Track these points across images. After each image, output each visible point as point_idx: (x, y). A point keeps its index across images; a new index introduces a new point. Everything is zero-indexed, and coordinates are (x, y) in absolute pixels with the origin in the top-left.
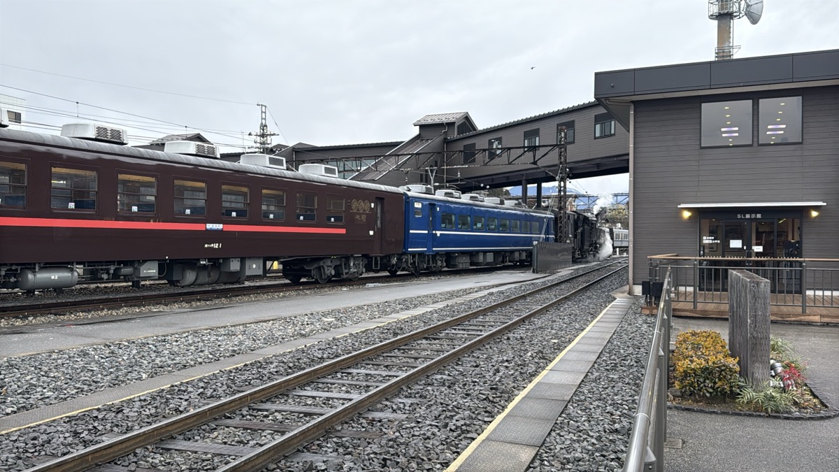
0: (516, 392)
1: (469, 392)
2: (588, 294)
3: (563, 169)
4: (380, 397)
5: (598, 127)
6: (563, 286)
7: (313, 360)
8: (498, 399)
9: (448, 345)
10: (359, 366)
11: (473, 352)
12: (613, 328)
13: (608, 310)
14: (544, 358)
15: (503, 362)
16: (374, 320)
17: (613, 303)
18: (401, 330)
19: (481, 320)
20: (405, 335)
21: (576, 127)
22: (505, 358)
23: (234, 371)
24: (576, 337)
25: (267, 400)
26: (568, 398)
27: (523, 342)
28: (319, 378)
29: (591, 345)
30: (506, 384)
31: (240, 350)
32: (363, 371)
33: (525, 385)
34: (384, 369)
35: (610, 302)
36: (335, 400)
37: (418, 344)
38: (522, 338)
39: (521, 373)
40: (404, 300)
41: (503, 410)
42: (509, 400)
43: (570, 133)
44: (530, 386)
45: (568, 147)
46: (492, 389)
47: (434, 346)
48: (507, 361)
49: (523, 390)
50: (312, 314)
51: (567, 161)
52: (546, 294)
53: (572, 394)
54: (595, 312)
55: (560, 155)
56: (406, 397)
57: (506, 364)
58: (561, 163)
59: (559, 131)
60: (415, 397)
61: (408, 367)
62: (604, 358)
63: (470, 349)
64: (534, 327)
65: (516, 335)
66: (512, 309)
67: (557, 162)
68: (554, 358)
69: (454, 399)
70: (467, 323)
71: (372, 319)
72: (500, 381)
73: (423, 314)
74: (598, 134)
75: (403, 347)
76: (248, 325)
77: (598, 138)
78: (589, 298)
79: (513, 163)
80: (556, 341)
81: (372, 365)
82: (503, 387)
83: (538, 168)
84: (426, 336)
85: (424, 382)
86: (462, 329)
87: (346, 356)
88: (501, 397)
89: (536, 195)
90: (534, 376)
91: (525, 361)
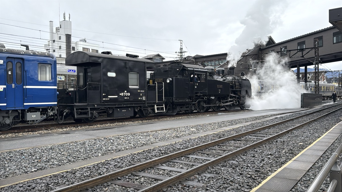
0: (270, 173)
1: (242, 173)
2: (327, 118)
3: (317, 59)
4: (195, 172)
5: (335, 38)
6: (315, 114)
7: (174, 150)
8: (257, 177)
9: (244, 144)
10: (195, 154)
11: (255, 148)
12: (337, 136)
13: (336, 127)
14: (292, 153)
15: (268, 155)
16: (214, 130)
17: (340, 123)
18: (224, 135)
19: (266, 131)
20: (225, 138)
21: (323, 39)
22: (270, 153)
23: (137, 154)
24: (314, 141)
25: (142, 170)
26: (299, 179)
27: (284, 144)
28: (172, 159)
29: (321, 146)
30: (265, 169)
31: (147, 143)
32: (195, 157)
33: (276, 170)
34: (206, 155)
35: (338, 122)
36: (174, 172)
37: (229, 143)
38: (284, 142)
39: (276, 162)
40: (232, 121)
41: (258, 184)
42: (264, 179)
43: (320, 42)
44: (280, 170)
45: (320, 48)
46: (256, 171)
47: (237, 144)
48: (271, 154)
49: (274, 172)
50: (187, 127)
51: (319, 55)
52: (305, 118)
53: (302, 176)
54: (329, 128)
55: (316, 52)
56: (209, 173)
57: (269, 156)
58: (316, 56)
59: (315, 41)
60: (213, 173)
61: (218, 155)
62: (327, 154)
63: (254, 147)
64: (293, 135)
65: (281, 140)
66: (284, 126)
67: (314, 56)
68: (298, 153)
69: (233, 176)
70: (258, 133)
71: (213, 130)
72: (262, 167)
73: (238, 128)
74: (335, 42)
75: (221, 144)
76: (158, 131)
77: (335, 43)
78: (327, 120)
79: (292, 57)
80: (302, 144)
81: (201, 153)
82: (263, 170)
83: (305, 59)
84: (235, 139)
85: (222, 164)
86: (255, 136)
87: (191, 148)
88: (260, 176)
89: (304, 72)
90: (283, 164)
91: (280, 155)
